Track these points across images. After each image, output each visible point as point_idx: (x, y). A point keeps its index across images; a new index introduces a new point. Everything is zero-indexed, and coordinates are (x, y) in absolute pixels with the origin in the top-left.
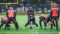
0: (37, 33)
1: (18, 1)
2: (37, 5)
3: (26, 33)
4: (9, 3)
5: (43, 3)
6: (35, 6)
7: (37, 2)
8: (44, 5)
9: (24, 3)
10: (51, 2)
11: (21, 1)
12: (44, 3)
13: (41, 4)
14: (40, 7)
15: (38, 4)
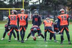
0: (47, 46)
1: (24, 6)
2: (48, 11)
3: (32, 46)
4: (12, 8)
5: (55, 8)
6: (45, 12)
7: (48, 7)
8: (57, 11)
9: (32, 8)
10: (66, 8)
11: (27, 6)
12: (57, 8)
13: (53, 10)
14: (52, 14)
15: (49, 9)
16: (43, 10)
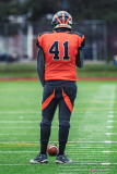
16: (88, 17)
